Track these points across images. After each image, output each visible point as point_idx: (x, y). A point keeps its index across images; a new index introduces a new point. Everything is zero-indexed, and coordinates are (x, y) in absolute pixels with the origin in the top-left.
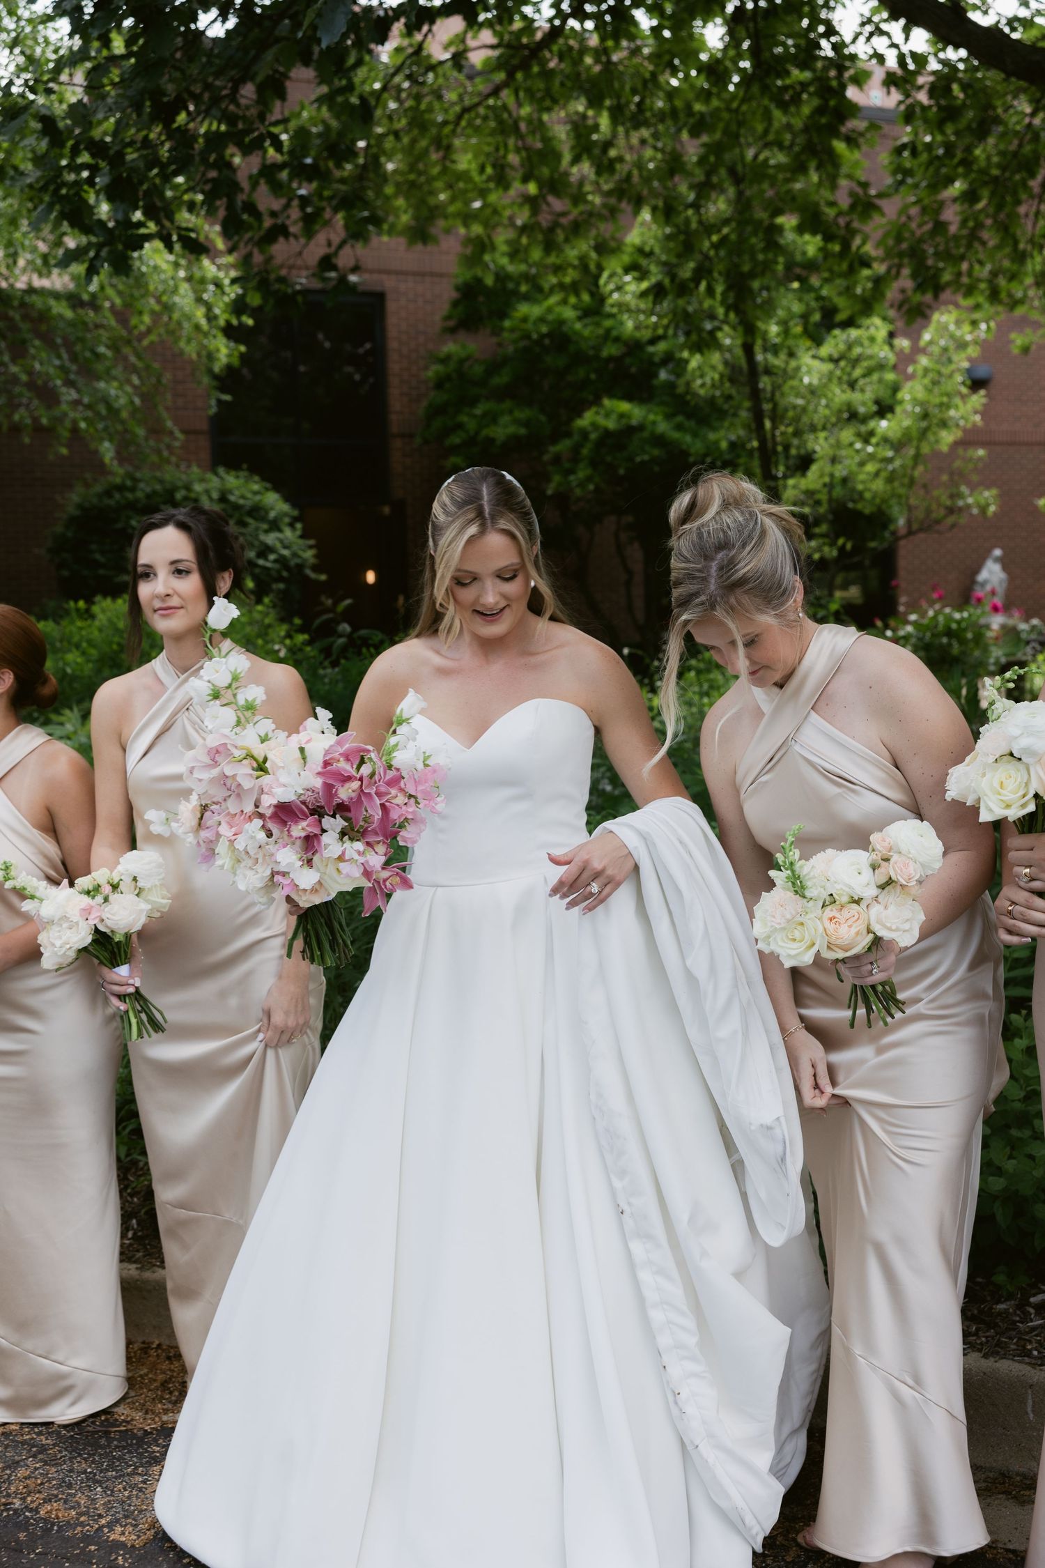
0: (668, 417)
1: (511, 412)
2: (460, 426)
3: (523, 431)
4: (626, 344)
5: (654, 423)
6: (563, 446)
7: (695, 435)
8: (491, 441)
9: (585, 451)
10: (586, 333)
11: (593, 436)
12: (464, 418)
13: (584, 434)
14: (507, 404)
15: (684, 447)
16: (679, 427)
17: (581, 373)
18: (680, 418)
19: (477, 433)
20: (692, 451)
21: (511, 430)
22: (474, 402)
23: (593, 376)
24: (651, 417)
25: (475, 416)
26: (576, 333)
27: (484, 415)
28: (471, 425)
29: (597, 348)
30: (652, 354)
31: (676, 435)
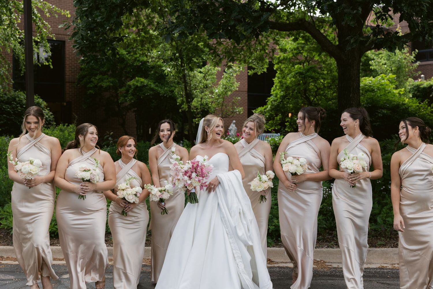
0: (154, 83)
1: (108, 79)
2: (92, 82)
3: (111, 84)
4: (141, 62)
5: (151, 85)
6: (123, 89)
7: (161, 89)
8: (101, 87)
9: (130, 91)
10: (129, 58)
11: (133, 87)
12: (92, 79)
13: (130, 86)
14: (106, 76)
15: (159, 91)
16: (157, 86)
17: (128, 69)
18: (157, 83)
19: (97, 84)
20: (161, 93)
21: (108, 84)
22: (96, 75)
23: (132, 70)
24: (150, 83)
25: (97, 79)
26: (126, 58)
27: (99, 79)
28: (96, 82)
29: (133, 63)
30: (148, 65)
31: (156, 88)
